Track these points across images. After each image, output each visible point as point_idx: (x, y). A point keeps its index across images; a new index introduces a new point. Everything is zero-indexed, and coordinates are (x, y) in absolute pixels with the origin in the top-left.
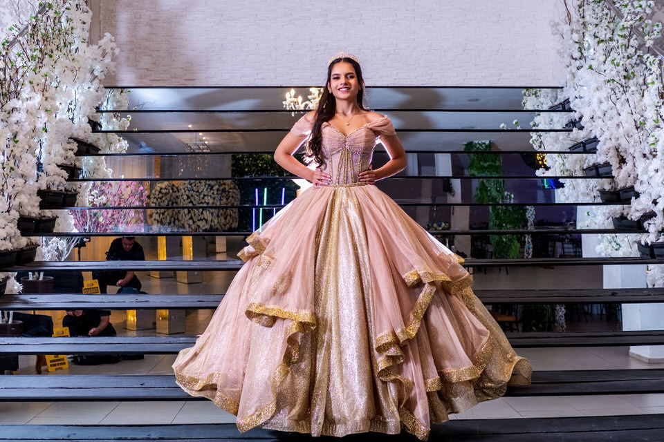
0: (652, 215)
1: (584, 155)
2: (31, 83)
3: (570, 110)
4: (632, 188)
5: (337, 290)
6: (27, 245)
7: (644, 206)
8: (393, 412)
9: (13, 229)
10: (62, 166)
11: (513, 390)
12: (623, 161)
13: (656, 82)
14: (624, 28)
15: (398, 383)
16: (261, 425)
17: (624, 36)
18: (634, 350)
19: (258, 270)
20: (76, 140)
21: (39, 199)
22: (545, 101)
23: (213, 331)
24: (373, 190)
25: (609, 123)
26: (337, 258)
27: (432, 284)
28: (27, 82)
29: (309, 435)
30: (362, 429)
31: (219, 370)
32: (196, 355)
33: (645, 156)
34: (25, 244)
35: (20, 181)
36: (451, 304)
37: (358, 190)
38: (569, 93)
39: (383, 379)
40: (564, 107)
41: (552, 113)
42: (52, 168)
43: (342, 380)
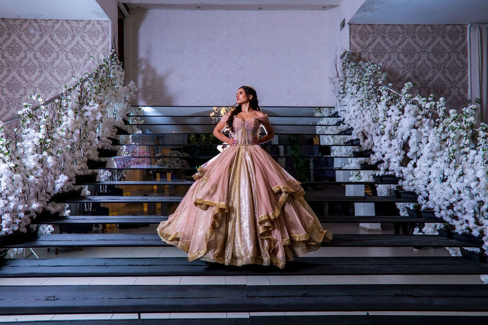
0: (382, 162)
1: (346, 136)
2: (94, 99)
3: (338, 117)
4: (371, 150)
5: (239, 194)
6: (92, 173)
7: (377, 158)
8: (266, 255)
9: (84, 166)
10: (109, 138)
11: (325, 244)
12: (365, 138)
13: (385, 99)
14: (367, 77)
15: (270, 240)
16: (200, 258)
17: (367, 81)
18: (361, 225)
19: (202, 184)
20: (117, 127)
21: (98, 153)
22: (325, 113)
23: (179, 212)
24: (257, 147)
25: (359, 121)
26: (240, 178)
27: (286, 192)
28: (92, 99)
29: (224, 265)
30: (250, 262)
31: (181, 231)
32: (169, 223)
33: (377, 135)
34: (91, 173)
35: (88, 144)
36: (295, 204)
37: (251, 148)
38: (338, 109)
39: (262, 238)
40: (336, 115)
41: (329, 118)
42: (104, 139)
43: (241, 237)
